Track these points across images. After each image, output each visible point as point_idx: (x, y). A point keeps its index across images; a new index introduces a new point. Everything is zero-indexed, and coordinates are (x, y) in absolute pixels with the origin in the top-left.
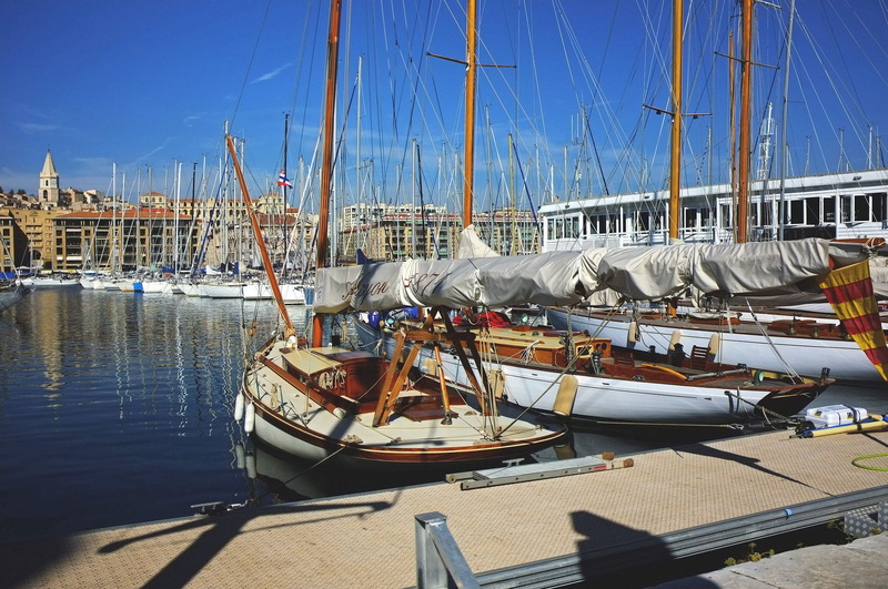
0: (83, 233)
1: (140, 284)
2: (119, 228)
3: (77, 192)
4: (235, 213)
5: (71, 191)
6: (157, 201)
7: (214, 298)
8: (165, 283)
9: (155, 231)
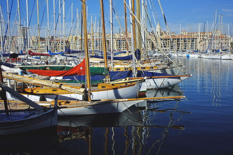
0: (167, 42)
1: (189, 55)
2: (182, 40)
3: (164, 32)
4: (202, 36)
5: (163, 32)
6: (184, 33)
7: (212, 59)
8: (195, 55)
9: (185, 41)
